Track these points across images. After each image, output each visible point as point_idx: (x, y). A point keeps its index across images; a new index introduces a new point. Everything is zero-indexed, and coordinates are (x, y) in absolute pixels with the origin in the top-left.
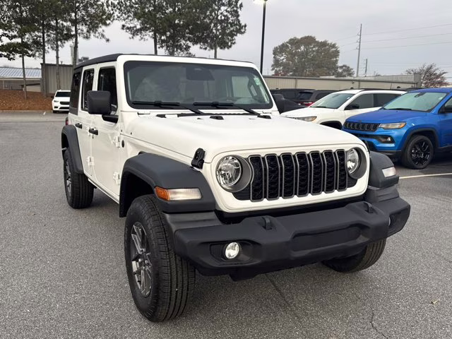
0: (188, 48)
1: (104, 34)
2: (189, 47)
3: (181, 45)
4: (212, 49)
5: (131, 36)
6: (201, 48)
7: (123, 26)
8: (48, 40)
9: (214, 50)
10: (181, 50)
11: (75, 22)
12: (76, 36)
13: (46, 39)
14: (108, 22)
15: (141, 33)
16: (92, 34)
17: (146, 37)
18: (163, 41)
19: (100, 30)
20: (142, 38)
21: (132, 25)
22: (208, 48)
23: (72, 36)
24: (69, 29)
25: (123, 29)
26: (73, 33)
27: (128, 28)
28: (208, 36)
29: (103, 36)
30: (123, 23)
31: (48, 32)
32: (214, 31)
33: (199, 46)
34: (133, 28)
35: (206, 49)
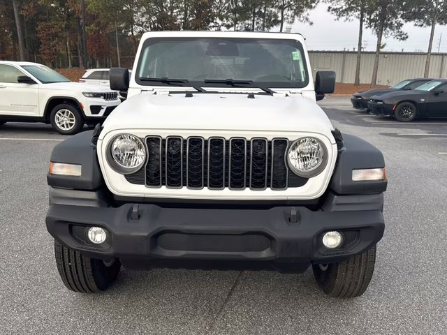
0: (400, 25)
1: (308, 17)
2: (402, 25)
3: (392, 23)
4: (429, 25)
5: (336, 17)
6: (416, 25)
7: (330, 8)
8: (258, 28)
9: (431, 27)
10: (391, 28)
11: (282, 8)
12: (281, 22)
13: (256, 27)
14: (313, 5)
15: (348, 14)
16: (296, 18)
17: (351, 18)
18: (371, 21)
19: (305, 14)
20: (347, 19)
21: (338, 7)
22: (424, 25)
23: (279, 22)
24: (276, 16)
25: (329, 11)
26: (280, 19)
27: (334, 10)
28: (426, 12)
29: (307, 19)
30: (330, 4)
31: (258, 19)
32: (435, 5)
33: (412, 23)
34: (339, 9)
35: (422, 25)
